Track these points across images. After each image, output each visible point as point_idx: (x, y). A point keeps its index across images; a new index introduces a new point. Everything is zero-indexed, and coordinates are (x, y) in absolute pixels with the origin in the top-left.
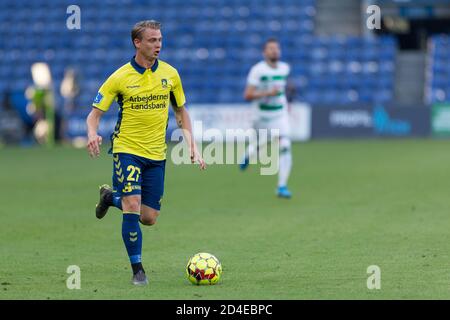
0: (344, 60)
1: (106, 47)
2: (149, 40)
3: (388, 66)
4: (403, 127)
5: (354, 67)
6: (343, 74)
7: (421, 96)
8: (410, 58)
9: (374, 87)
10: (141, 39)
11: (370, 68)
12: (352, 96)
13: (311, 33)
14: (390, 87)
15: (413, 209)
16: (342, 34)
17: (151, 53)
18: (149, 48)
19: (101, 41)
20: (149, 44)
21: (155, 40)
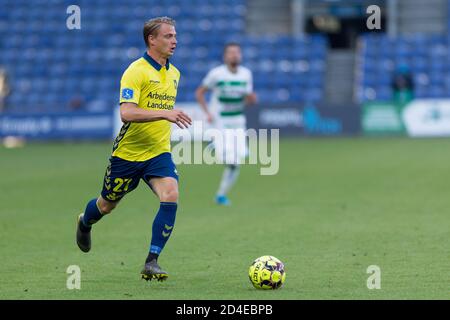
0: (274, 59)
1: (38, 47)
2: (166, 36)
3: (318, 65)
4: (333, 125)
5: (284, 66)
6: (273, 73)
7: (351, 94)
8: (340, 57)
9: (305, 86)
10: (156, 35)
11: (300, 67)
12: (282, 95)
13: (242, 32)
14: (321, 86)
15: (344, 207)
16: (272, 33)
17: (167, 50)
18: (165, 45)
19: (31, 40)
20: (165, 40)
21: (171, 35)
